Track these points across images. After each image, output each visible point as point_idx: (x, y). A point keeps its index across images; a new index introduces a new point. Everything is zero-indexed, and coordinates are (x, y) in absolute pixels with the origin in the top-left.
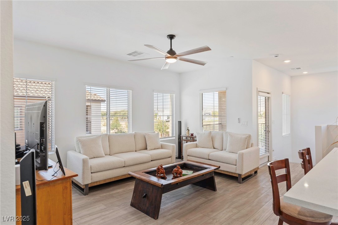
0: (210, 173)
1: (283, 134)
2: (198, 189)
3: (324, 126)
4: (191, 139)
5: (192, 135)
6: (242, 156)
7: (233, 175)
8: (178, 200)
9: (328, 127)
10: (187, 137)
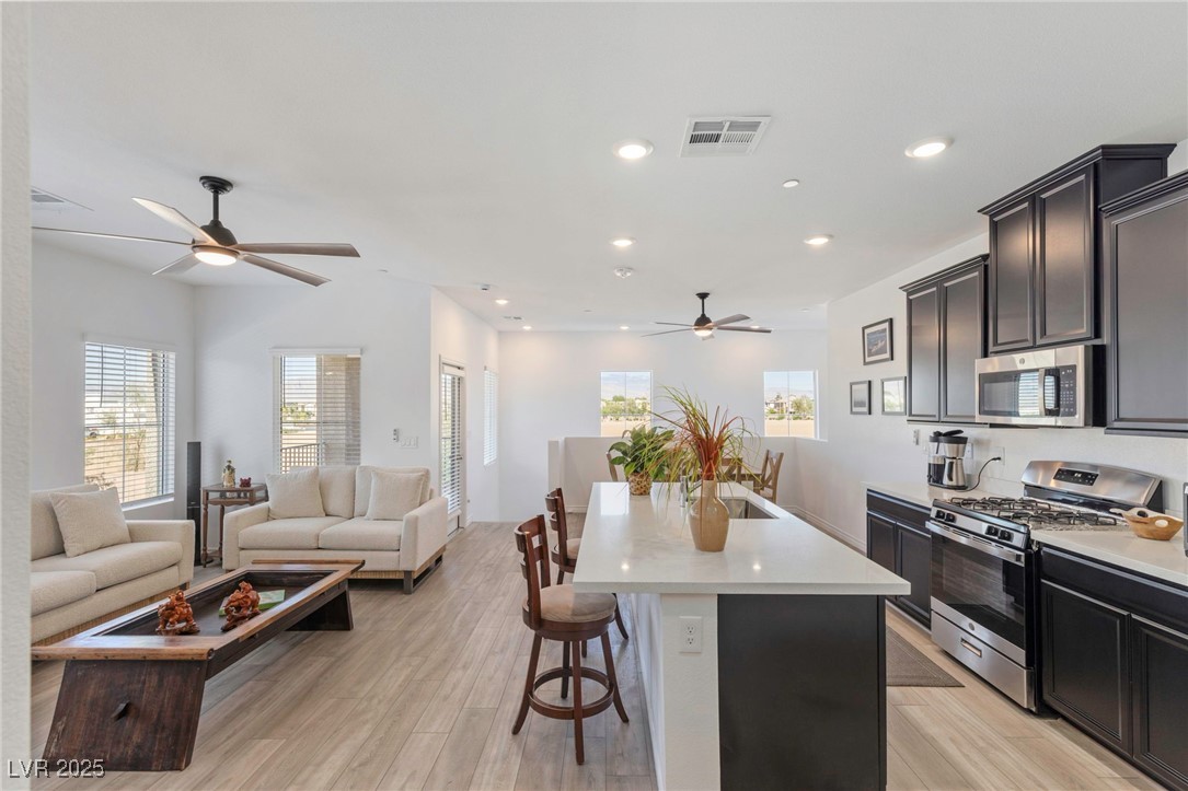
0: (339, 585)
1: (486, 463)
2: (298, 638)
3: (561, 439)
4: (239, 497)
5: (246, 483)
6: (413, 525)
7: (391, 577)
8: (241, 690)
9: (567, 440)
10: (223, 493)
